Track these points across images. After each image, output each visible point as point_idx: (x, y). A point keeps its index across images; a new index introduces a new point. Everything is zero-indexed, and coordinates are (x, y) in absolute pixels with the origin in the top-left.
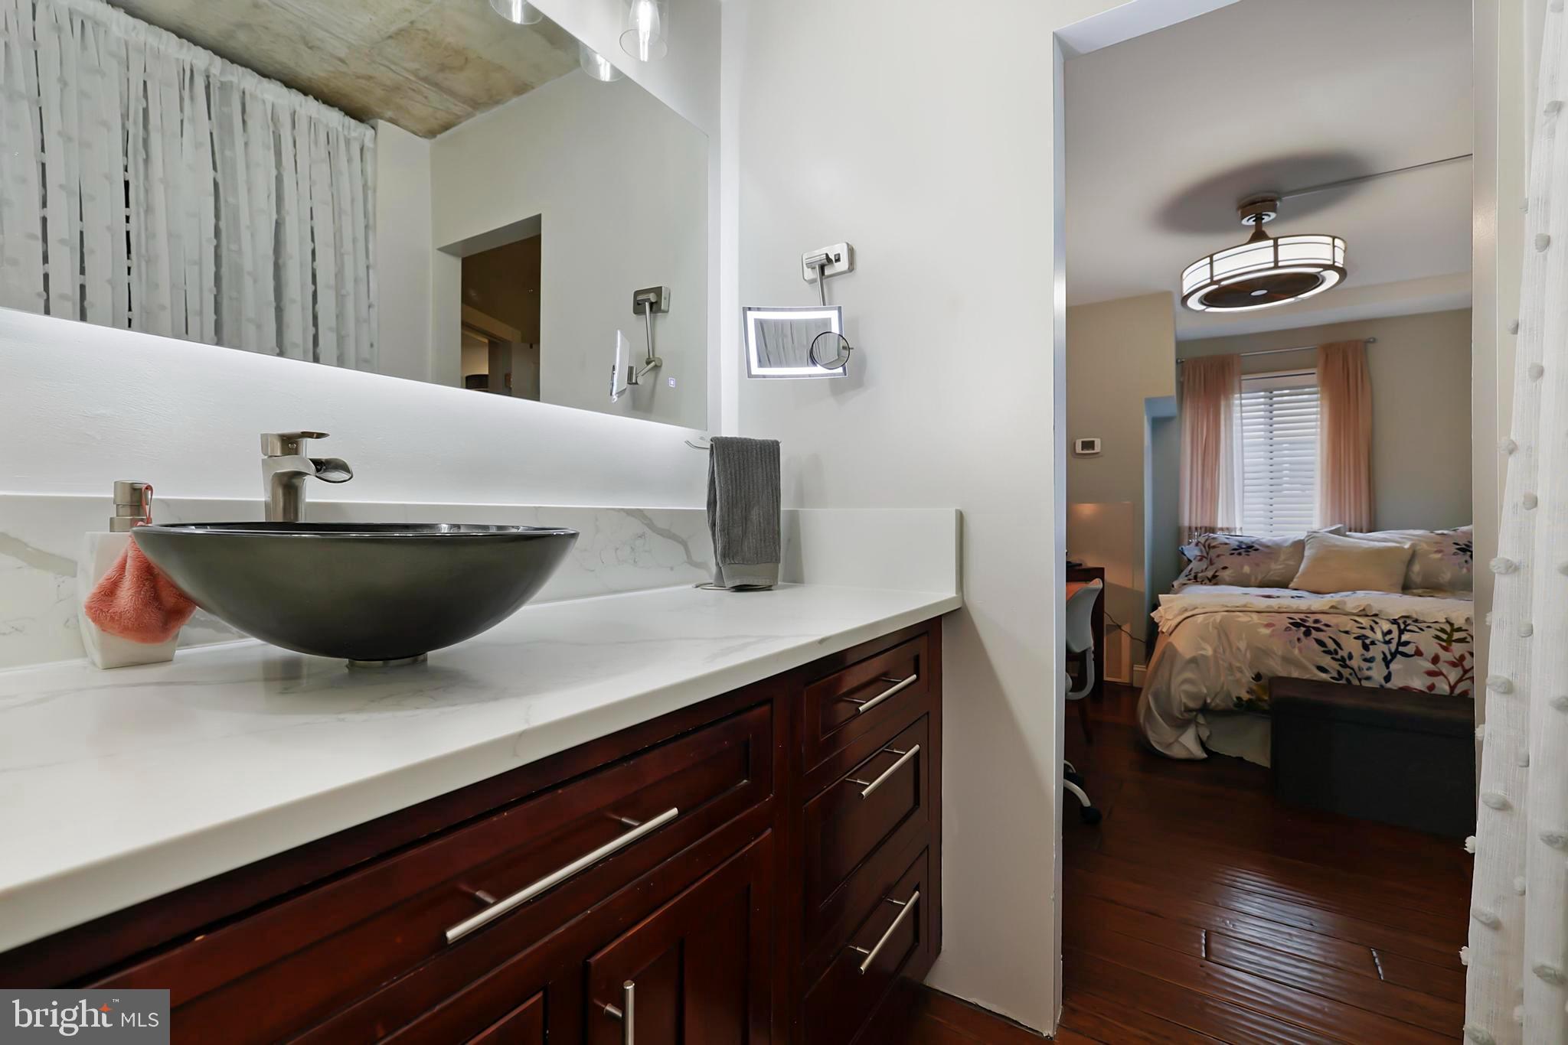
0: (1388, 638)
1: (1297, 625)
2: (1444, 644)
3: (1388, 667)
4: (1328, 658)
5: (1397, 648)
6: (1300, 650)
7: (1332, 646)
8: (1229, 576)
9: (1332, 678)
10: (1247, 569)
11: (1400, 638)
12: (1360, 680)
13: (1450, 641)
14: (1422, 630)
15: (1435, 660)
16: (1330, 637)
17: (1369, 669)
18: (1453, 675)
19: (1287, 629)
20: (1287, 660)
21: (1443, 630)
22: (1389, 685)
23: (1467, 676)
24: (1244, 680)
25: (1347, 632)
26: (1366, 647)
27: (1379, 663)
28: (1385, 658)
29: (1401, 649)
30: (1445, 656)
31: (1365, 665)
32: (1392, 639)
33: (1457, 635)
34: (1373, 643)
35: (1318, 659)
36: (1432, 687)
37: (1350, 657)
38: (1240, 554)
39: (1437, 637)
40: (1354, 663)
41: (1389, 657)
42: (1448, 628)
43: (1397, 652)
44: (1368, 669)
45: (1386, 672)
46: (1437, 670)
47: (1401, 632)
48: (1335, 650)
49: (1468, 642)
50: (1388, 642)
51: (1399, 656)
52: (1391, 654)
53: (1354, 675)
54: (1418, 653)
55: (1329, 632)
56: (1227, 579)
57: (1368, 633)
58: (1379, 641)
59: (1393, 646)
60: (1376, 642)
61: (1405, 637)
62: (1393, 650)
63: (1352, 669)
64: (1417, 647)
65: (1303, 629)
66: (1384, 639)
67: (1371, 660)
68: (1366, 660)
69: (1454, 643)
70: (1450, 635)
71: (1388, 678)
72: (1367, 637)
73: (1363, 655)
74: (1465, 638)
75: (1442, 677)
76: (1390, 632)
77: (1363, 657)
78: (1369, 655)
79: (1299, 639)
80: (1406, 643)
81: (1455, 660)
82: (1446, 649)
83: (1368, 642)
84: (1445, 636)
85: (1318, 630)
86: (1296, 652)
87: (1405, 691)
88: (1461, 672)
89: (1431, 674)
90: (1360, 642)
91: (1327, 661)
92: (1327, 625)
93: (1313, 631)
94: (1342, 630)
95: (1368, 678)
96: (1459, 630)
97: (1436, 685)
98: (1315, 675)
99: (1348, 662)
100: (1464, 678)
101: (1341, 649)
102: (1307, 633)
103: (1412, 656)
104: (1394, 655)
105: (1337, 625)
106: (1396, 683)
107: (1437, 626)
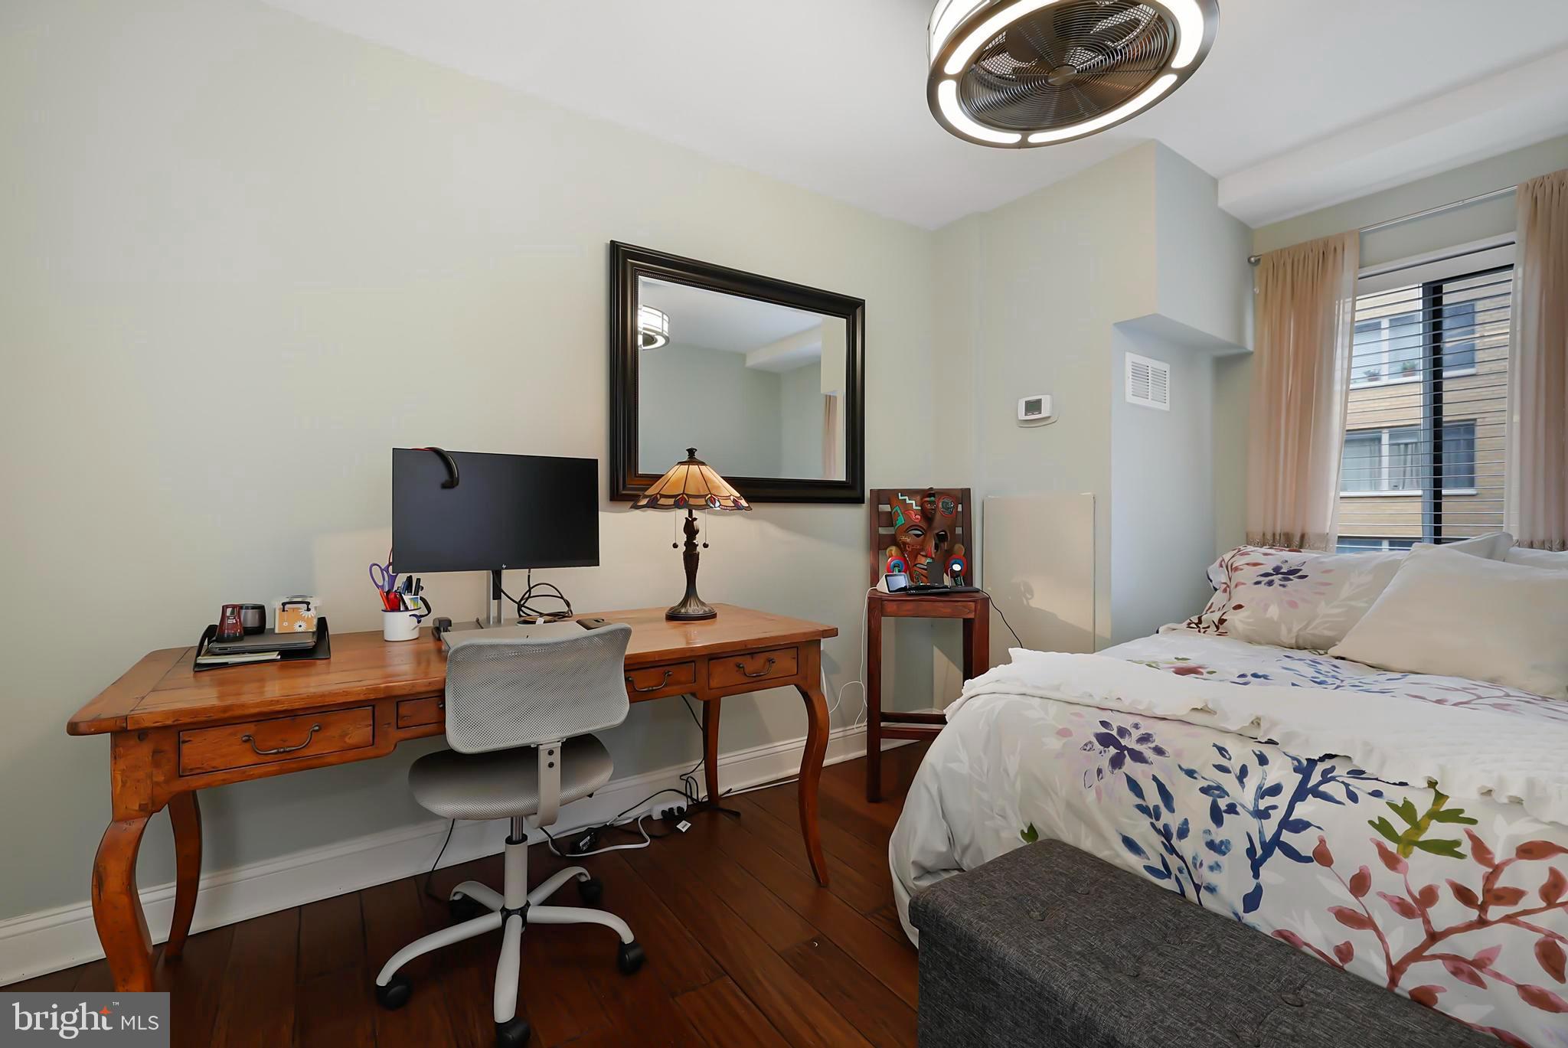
0: (1263, 804)
1: (1105, 740)
2: (1392, 847)
3: (1256, 875)
4: (1145, 821)
5: (1278, 834)
6: (1099, 793)
7: (1153, 798)
8: (1241, 621)
9: (1149, 869)
10: (1274, 612)
11: (1291, 808)
12: (1198, 888)
13: (1408, 842)
14: (1353, 797)
15: (1360, 884)
16: (1155, 778)
17: (1215, 867)
18: (1404, 936)
19: (1087, 747)
20: (1076, 812)
21: (1406, 810)
22: (1250, 918)
23: (1439, 948)
24: (1004, 835)
25: (1191, 773)
26: (1217, 816)
27: (1237, 860)
28: (1251, 852)
29: (1287, 836)
30: (1381, 877)
31: (1209, 857)
32: (1274, 807)
33: (1437, 831)
34: (1232, 809)
35: (1125, 820)
36: (1345, 952)
37: (1183, 833)
38: (1270, 583)
39: (1383, 826)
40: (1185, 846)
41: (1259, 852)
42: (1423, 804)
43: (1276, 842)
44: (1211, 868)
45: (1250, 887)
46: (1361, 911)
47: (1300, 794)
48: (1156, 807)
49: (1460, 856)
50: (1262, 814)
51: (1277, 851)
52: (1263, 844)
53: (1185, 871)
54: (1322, 856)
55: (1158, 766)
56: (1240, 626)
57: (1229, 782)
58: (1244, 807)
59: (1270, 827)
60: (1239, 809)
61: (1301, 811)
62: (1268, 838)
63: (1182, 858)
64: (1322, 841)
65: (1112, 751)
66: (1256, 805)
67: (1218, 847)
68: (1211, 845)
69: (1416, 849)
70: (1418, 827)
71: (1252, 901)
72: (1224, 793)
73: (1208, 832)
74: (1457, 843)
75: (1369, 933)
76: (1275, 790)
77: (1209, 838)
78: (1219, 835)
79: (1099, 771)
80: (1300, 826)
81: (1409, 900)
82: (1391, 861)
83: (1223, 803)
84: (1401, 826)
85: (1138, 757)
86: (1091, 796)
87: (1287, 944)
88: (1423, 937)
89: (1346, 917)
90: (1209, 800)
91: (1141, 829)
92: (1159, 751)
93: (1128, 759)
94: (1185, 767)
95: (1211, 889)
96: (1454, 816)
97: (1357, 951)
98: (1118, 855)
99: (1174, 841)
100: (1426, 954)
101: (1171, 810)
102: (1116, 762)
103: (1308, 860)
104: (1268, 848)
105: (1179, 754)
106: (1265, 920)
107: (1398, 796)
